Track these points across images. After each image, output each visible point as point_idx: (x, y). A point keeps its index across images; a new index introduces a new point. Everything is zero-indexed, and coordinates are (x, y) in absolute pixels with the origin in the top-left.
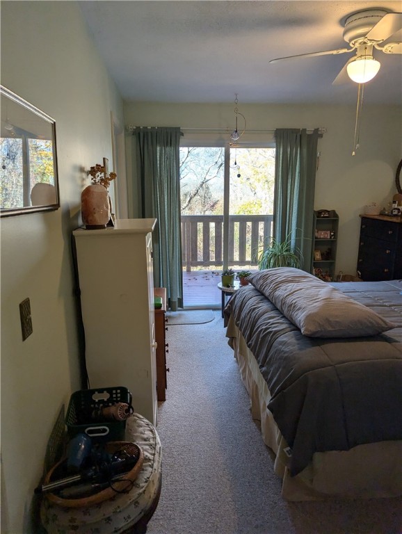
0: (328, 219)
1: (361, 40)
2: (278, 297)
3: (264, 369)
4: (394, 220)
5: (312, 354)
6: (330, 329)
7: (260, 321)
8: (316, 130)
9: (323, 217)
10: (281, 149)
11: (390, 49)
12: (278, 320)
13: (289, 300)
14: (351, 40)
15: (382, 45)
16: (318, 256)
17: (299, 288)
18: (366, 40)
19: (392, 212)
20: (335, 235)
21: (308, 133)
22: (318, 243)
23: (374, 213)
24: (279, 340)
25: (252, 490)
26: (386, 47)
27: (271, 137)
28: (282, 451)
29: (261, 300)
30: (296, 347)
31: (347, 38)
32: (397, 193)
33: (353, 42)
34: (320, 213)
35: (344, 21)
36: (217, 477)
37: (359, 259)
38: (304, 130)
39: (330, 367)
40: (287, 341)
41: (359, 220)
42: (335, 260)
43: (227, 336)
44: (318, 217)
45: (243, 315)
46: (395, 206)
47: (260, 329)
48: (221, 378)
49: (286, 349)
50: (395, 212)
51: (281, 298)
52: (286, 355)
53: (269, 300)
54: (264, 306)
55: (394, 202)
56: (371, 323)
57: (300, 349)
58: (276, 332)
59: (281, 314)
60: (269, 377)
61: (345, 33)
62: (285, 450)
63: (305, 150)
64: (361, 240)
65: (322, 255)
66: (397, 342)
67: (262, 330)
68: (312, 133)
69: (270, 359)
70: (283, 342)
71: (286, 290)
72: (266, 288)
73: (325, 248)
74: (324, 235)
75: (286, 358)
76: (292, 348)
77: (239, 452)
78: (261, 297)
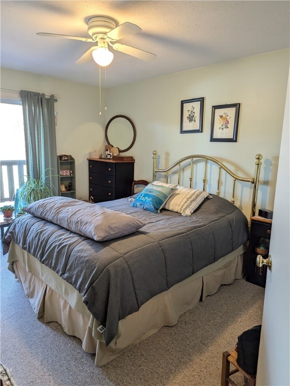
0: (67, 162)
1: (101, 36)
2: (63, 219)
3: (66, 275)
4: (109, 161)
5: (106, 253)
6: (112, 233)
7: (50, 241)
8: (52, 96)
9: (64, 160)
10: (27, 107)
11: (117, 47)
12: (68, 235)
13: (74, 219)
14: (94, 34)
15: (113, 43)
16: (63, 189)
17: (77, 209)
18: (105, 37)
19: (107, 156)
20: (74, 173)
21: (47, 97)
22: (62, 179)
23: (96, 157)
24: (76, 249)
25: (72, 373)
26: (115, 45)
27: (17, 97)
28: (96, 330)
29: (45, 224)
30: (93, 251)
31: (91, 32)
32: (107, 144)
33: (95, 36)
34: (61, 157)
35: (88, 20)
36: (39, 378)
37: (90, 188)
38: (43, 95)
39: (121, 258)
40: (83, 249)
41: (87, 162)
42: (75, 190)
43: (8, 262)
44: (61, 160)
45: (29, 239)
46: (108, 152)
47: (53, 246)
48: (9, 298)
49: (85, 255)
50: (109, 157)
51: (66, 219)
52: (86, 259)
53: (52, 223)
54: (50, 228)
55: (107, 150)
56: (134, 224)
57: (96, 252)
58: (70, 245)
59: (69, 230)
60: (73, 279)
61: (89, 28)
62: (98, 329)
63: (45, 110)
64: (90, 175)
65: (66, 187)
66: (148, 233)
67: (56, 246)
68: (48, 97)
69: (71, 266)
70: (80, 250)
71: (68, 212)
72: (48, 214)
73: (67, 183)
74: (66, 173)
75: (87, 261)
76: (89, 253)
77: (49, 350)
78: (44, 222)
